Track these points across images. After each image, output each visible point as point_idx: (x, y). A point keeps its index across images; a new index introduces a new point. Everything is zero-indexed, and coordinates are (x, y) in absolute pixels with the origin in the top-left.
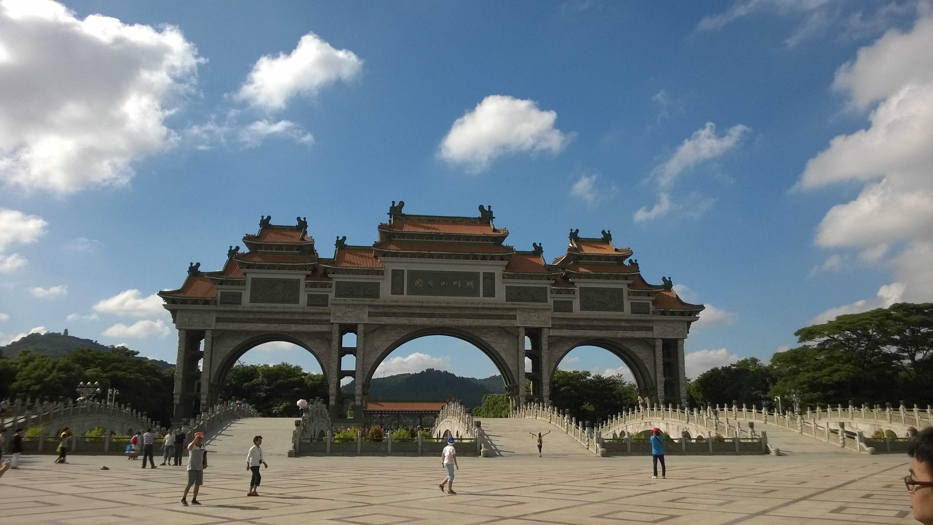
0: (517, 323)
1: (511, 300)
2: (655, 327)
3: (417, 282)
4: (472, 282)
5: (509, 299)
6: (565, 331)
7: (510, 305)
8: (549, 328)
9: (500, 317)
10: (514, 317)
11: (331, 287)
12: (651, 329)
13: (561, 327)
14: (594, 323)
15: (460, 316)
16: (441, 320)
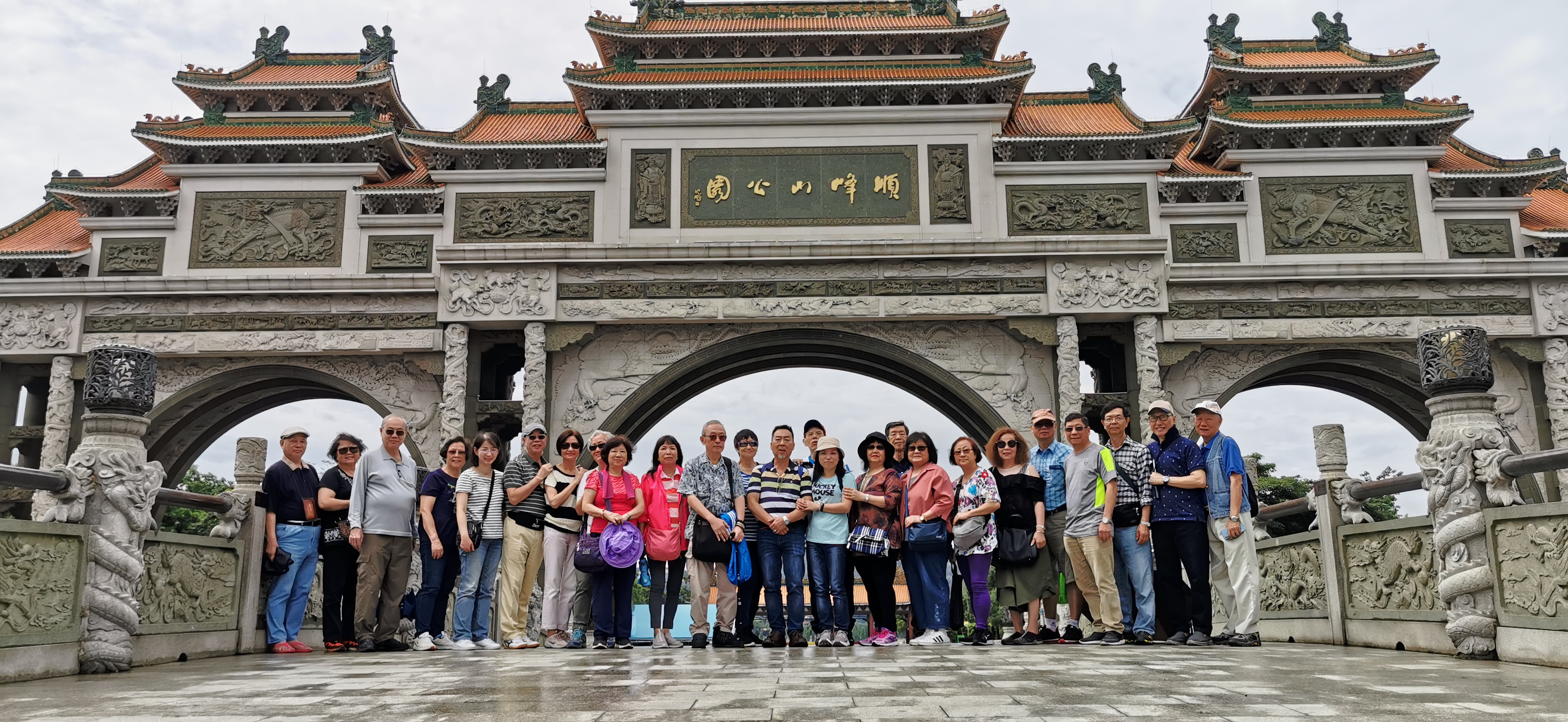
0: (1050, 304)
1: (1028, 229)
2: (1538, 301)
3: (713, 187)
4: (891, 178)
5: (1017, 227)
6: (1217, 323)
7: (1023, 245)
8: (1160, 317)
9: (991, 287)
10: (1040, 286)
11: (441, 210)
12: (1526, 307)
13: (1202, 311)
14: (1320, 294)
15: (858, 289)
16: (792, 301)
